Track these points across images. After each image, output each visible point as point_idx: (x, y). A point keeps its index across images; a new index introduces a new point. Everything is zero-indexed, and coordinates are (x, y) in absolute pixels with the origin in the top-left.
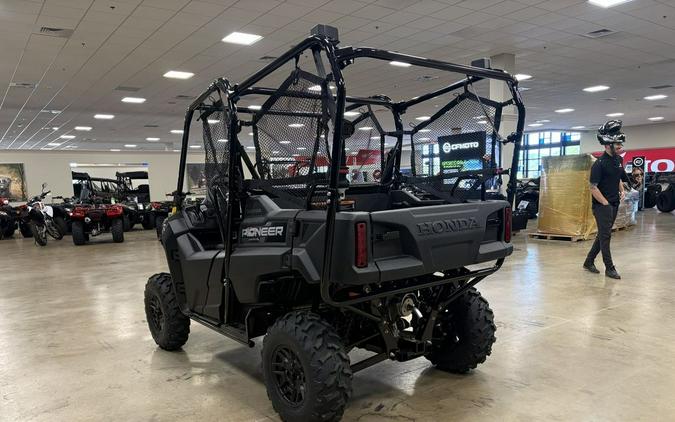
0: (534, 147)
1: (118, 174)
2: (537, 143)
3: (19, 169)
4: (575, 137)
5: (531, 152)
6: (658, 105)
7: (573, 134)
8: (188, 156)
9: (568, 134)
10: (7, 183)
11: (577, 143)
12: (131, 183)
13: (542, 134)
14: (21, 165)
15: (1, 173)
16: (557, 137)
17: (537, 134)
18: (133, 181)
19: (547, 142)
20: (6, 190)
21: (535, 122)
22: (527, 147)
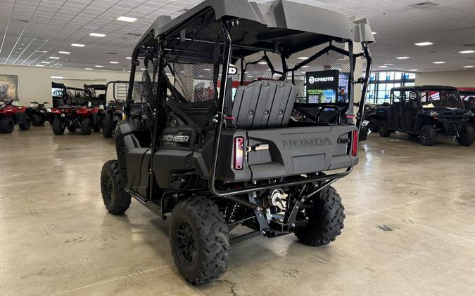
0: (383, 82)
1: (85, 86)
2: (384, 79)
3: (14, 79)
4: (412, 76)
5: (380, 85)
6: (469, 57)
7: (410, 74)
8: (136, 75)
9: (407, 74)
10: (6, 88)
11: (413, 81)
12: (95, 93)
13: (388, 73)
14: (16, 76)
15: (2, 80)
16: (398, 76)
17: (385, 73)
18: (96, 91)
19: (391, 79)
20: (5, 92)
21: (382, 64)
22: (377, 82)
